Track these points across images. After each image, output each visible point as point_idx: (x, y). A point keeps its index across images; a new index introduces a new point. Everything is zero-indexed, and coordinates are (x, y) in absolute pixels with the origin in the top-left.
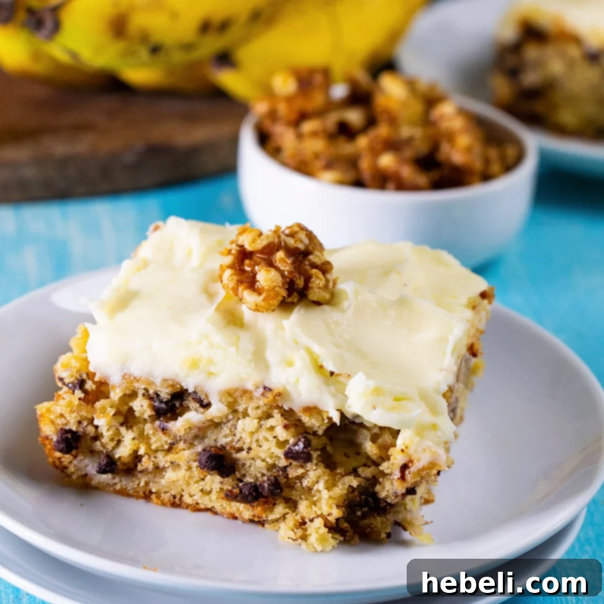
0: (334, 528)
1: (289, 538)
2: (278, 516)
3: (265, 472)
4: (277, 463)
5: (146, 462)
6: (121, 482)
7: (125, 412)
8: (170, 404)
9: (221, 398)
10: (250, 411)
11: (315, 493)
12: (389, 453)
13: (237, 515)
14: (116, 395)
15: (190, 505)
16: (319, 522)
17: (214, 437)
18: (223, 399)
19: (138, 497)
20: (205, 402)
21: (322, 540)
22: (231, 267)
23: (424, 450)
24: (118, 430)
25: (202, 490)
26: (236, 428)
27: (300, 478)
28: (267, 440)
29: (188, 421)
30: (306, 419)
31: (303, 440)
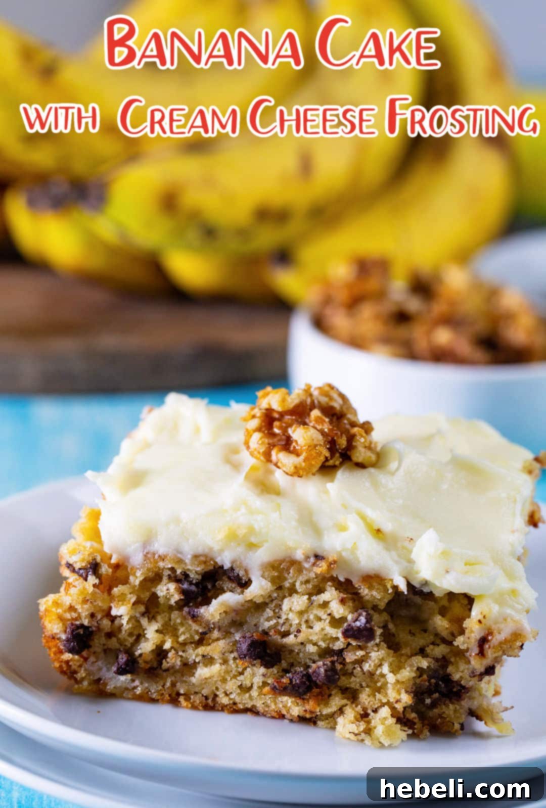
0: (402, 720)
1: (350, 733)
2: (333, 710)
3: (316, 658)
4: (331, 646)
5: (172, 659)
6: (142, 685)
7: (145, 602)
8: (201, 587)
9: (264, 572)
10: (298, 586)
11: (378, 679)
12: (464, 626)
13: (284, 712)
14: (136, 580)
15: (226, 706)
16: (385, 712)
17: (254, 622)
18: (266, 574)
19: (162, 702)
21: (390, 732)
22: (259, 430)
23: (505, 620)
24: (138, 621)
25: (240, 687)
26: (281, 609)
27: (360, 662)
28: (319, 619)
29: (223, 603)
30: (365, 591)
31: (364, 614)
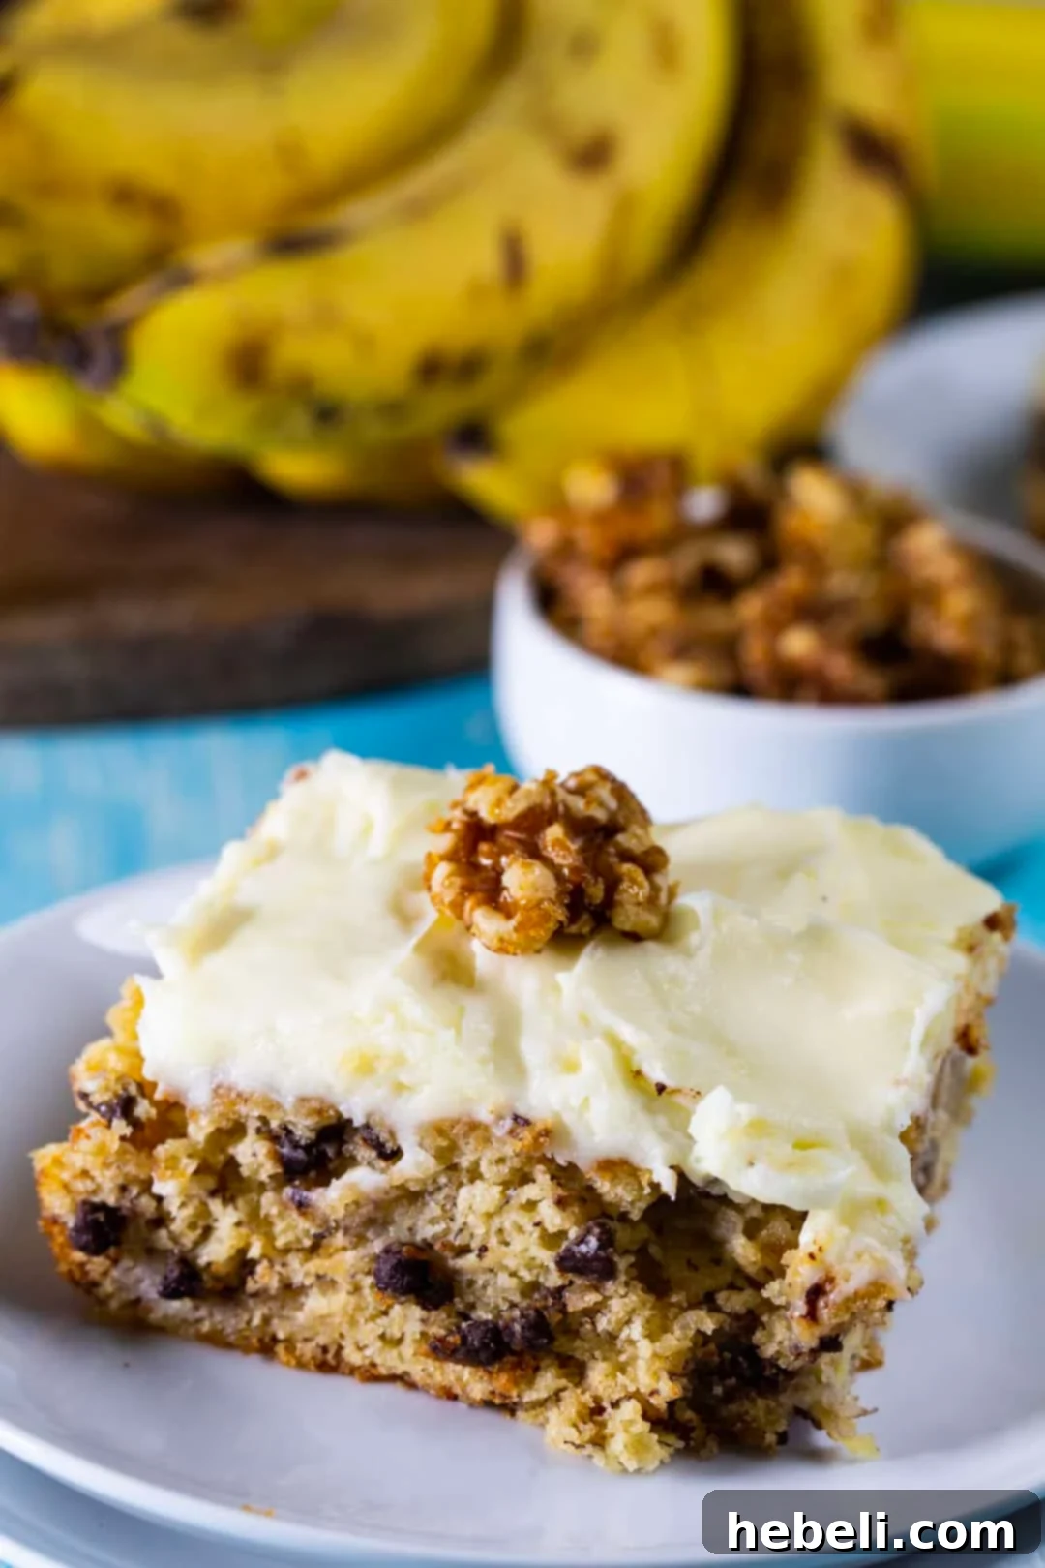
0: (663, 1422)
1: (566, 1442)
2: (543, 1395)
3: (516, 1298)
4: (541, 1279)
5: (263, 1276)
6: (211, 1317)
7: (219, 1167)
8: (314, 1151)
9: (422, 1139)
10: (484, 1168)
11: (622, 1347)
12: (783, 1262)
13: (457, 1390)
14: (199, 1131)
15: (359, 1367)
16: (631, 1410)
17: (408, 1223)
18: (427, 1142)
19: (246, 1349)
20: (389, 1146)
21: (638, 1447)
22: (451, 857)
23: (859, 1256)
24: (204, 1204)
25: (382, 1337)
26: (455, 1205)
27: (592, 1313)
28: (520, 1229)
29: (352, 1186)
30: (604, 1186)
31: (597, 1231)
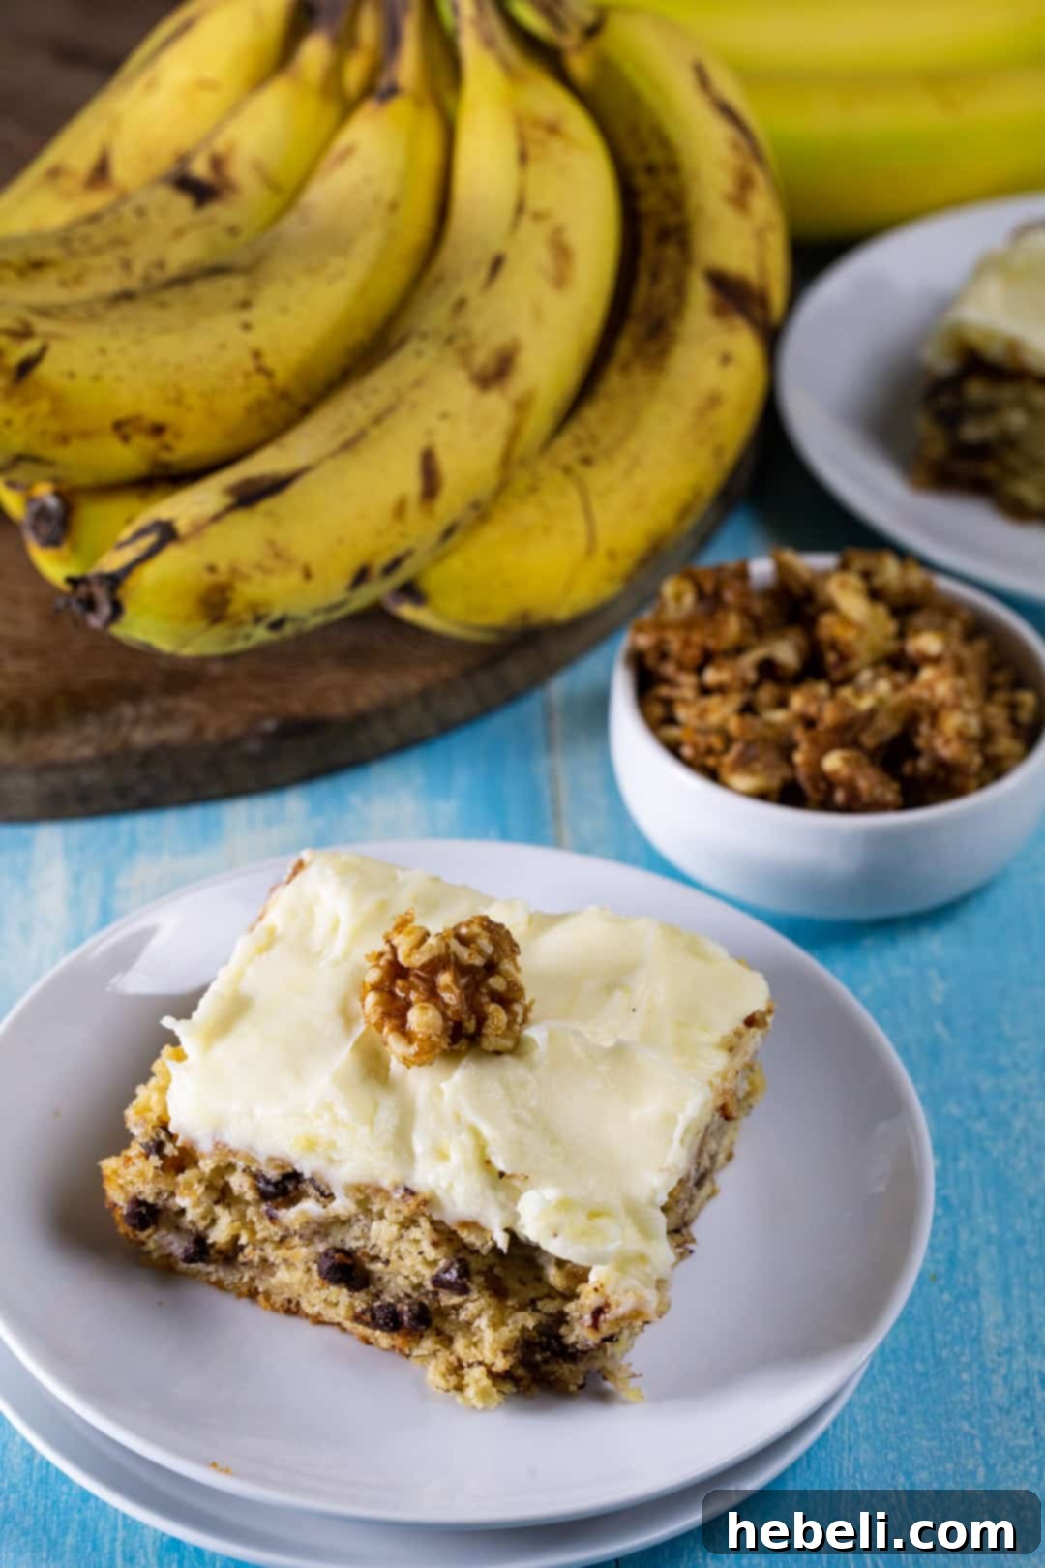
0: (501, 1379)
1: (438, 1387)
2: (425, 1352)
3: (409, 1291)
4: (423, 1284)
5: (249, 1254)
6: (215, 1271)
7: (219, 1188)
8: (280, 1186)
9: (347, 1192)
10: (387, 1213)
11: (475, 1331)
12: (579, 1289)
13: (372, 1339)
14: (207, 1165)
15: (311, 1315)
16: (480, 1370)
17: (339, 1237)
18: (350, 1194)
19: (240, 1295)
20: (327, 1193)
21: (484, 1394)
22: (376, 988)
23: (626, 1292)
24: (211, 1208)
25: (326, 1300)
26: (369, 1231)
27: (457, 1308)
28: (410, 1253)
29: (303, 1213)
30: (464, 1235)
31: (456, 1266)
